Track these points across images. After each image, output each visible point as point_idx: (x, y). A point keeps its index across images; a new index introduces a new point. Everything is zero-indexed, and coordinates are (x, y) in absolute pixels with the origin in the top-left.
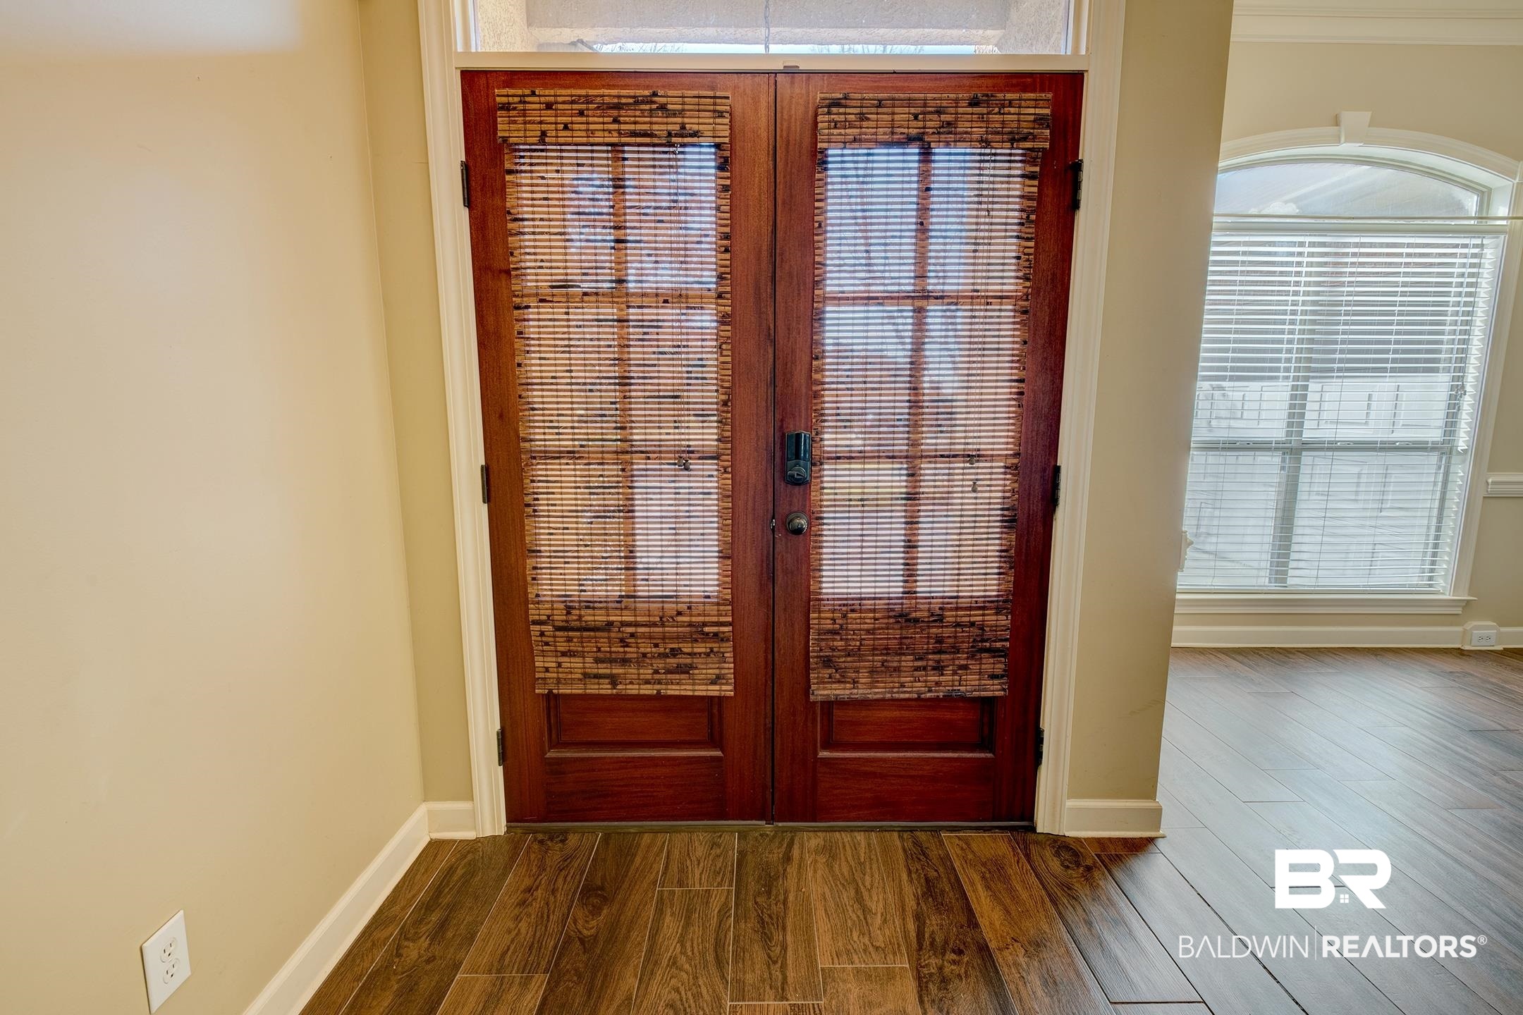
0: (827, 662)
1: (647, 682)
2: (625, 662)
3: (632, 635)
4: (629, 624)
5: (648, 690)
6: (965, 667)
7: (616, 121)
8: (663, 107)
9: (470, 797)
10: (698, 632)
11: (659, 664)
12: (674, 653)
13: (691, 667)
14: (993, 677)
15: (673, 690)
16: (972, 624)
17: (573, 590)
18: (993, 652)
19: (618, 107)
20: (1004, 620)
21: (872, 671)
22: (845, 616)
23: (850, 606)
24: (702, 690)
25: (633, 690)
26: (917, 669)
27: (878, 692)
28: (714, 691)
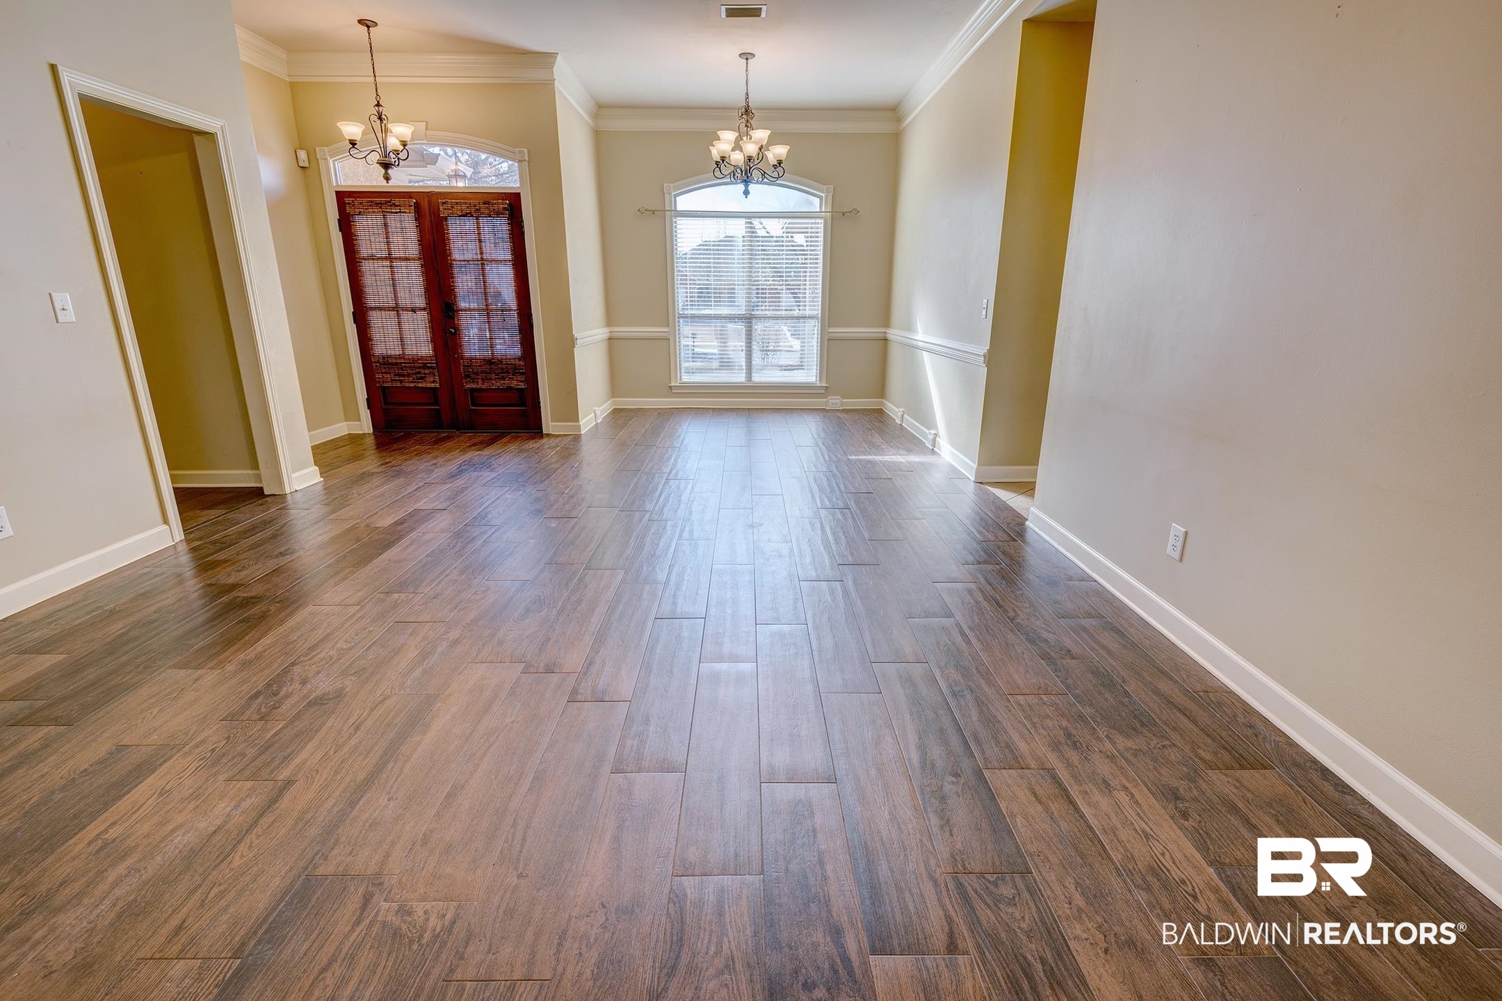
0: (467, 376)
1: (411, 382)
2: (404, 376)
3: (405, 367)
4: (403, 363)
5: (411, 385)
6: (512, 378)
7: (380, 208)
8: (394, 204)
9: (360, 421)
10: (425, 366)
11: (415, 376)
12: (419, 373)
13: (425, 377)
14: (521, 381)
15: (420, 385)
16: (511, 364)
17: (384, 352)
18: (521, 374)
19: (381, 204)
20: (522, 363)
21: (482, 379)
22: (471, 361)
23: (471, 359)
24: (429, 385)
25: (407, 385)
26: (497, 378)
27: (485, 386)
28: (433, 385)
